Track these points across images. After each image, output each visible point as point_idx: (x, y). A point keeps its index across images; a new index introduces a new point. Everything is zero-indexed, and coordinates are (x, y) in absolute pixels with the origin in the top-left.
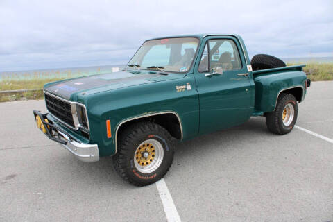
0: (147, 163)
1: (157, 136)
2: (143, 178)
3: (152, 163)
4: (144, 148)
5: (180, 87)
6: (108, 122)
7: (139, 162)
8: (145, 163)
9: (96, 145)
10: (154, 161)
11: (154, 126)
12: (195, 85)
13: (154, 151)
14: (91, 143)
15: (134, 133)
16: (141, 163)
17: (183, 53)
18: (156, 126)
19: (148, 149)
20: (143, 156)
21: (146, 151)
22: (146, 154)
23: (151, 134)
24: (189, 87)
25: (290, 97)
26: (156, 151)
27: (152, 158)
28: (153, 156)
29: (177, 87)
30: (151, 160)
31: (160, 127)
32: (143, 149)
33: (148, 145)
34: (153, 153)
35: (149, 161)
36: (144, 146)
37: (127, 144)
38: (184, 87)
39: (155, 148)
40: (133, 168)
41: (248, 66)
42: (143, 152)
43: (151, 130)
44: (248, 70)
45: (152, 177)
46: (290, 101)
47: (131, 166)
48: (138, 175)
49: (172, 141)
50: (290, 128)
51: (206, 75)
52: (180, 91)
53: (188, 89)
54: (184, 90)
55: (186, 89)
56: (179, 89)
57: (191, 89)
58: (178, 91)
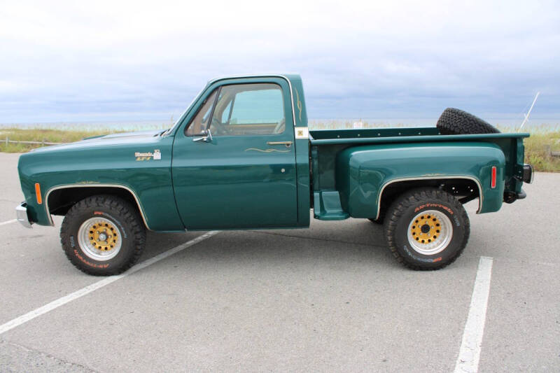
0: (106, 249)
1: (107, 215)
3: (113, 249)
6: (37, 186)
7: (94, 244)
8: (103, 247)
12: (171, 154)
13: (115, 235)
16: (98, 245)
23: (99, 211)
24: (157, 155)
27: (112, 243)
28: (114, 241)
29: (137, 154)
34: (114, 238)
35: (109, 247)
38: (150, 154)
40: (74, 248)
41: (297, 130)
42: (100, 233)
43: (98, 205)
44: (297, 137)
45: (101, 266)
46: (434, 205)
47: (73, 245)
48: (81, 258)
49: (133, 227)
50: (434, 261)
51: (195, 140)
52: (143, 159)
53: (155, 158)
54: (149, 159)
55: (152, 157)
56: (141, 157)
57: (160, 158)
58: (139, 159)
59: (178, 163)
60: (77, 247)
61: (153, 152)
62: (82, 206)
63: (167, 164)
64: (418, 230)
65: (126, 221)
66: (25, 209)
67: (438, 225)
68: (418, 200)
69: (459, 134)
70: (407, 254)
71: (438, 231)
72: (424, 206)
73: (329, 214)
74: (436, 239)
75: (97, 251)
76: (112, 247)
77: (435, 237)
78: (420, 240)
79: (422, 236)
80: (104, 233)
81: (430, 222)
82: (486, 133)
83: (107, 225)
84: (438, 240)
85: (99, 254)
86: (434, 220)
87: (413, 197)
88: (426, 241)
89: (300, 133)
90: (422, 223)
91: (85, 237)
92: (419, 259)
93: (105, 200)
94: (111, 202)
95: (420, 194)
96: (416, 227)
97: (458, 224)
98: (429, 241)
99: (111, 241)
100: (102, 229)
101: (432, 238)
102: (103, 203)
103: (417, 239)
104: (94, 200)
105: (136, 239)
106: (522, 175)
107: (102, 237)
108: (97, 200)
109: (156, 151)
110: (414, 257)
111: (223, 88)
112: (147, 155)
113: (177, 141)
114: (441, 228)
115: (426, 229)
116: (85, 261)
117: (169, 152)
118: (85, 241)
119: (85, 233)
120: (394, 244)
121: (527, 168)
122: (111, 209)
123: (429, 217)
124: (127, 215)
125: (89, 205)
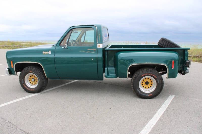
0: (34, 84)
5: (45, 52)
6: (12, 62)
16: (31, 83)
23: (31, 71)
24: (50, 53)
29: (44, 52)
38: (47, 52)
40: (23, 83)
41: (98, 45)
42: (32, 79)
43: (31, 69)
44: (98, 47)
45: (32, 90)
46: (149, 74)
47: (23, 82)
48: (25, 87)
49: (42, 77)
50: (149, 95)
51: (63, 48)
52: (45, 54)
53: (49, 54)
54: (47, 54)
57: (51, 54)
58: (44, 54)
59: (57, 55)
60: (24, 83)
61: (49, 52)
62: (26, 69)
63: (53, 56)
64: (144, 83)
65: (40, 75)
66: (8, 69)
67: (152, 82)
68: (143, 72)
69: (164, 47)
70: (138, 92)
71: (152, 84)
72: (145, 74)
73: (111, 76)
74: (151, 87)
75: (31, 85)
76: (36, 83)
77: (150, 86)
78: (145, 87)
79: (146, 86)
80: (33, 79)
81: (149, 81)
82: (174, 47)
83: (34, 76)
84: (151, 88)
85: (32, 86)
86: (150, 80)
87: (141, 71)
88: (147, 88)
89: (99, 46)
90: (145, 81)
91: (27, 80)
92: (143, 94)
93: (33, 67)
94: (35, 68)
95: (144, 70)
96: (143, 82)
97: (159, 82)
98: (148, 88)
99: (36, 81)
100: (33, 77)
101: (149, 87)
102: (32, 68)
103: (144, 87)
104: (29, 67)
105: (43, 81)
106: (186, 64)
107: (33, 80)
108: (31, 67)
109: (49, 51)
110: (141, 94)
111: (74, 29)
112: (46, 52)
113: (57, 48)
114: (153, 83)
115: (147, 83)
116: (27, 88)
117: (54, 52)
118: (27, 81)
119: (27, 78)
120: (134, 88)
121: (188, 61)
122: (35, 70)
123: (148, 79)
124: (40, 73)
125: (28, 69)
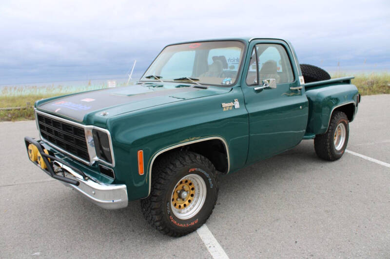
0: (185, 205)
1: (200, 170)
2: (181, 225)
3: (191, 205)
4: (182, 185)
5: (226, 105)
6: (140, 154)
7: (175, 205)
8: (182, 205)
9: (124, 186)
10: (193, 203)
11: (196, 156)
12: (244, 102)
13: (193, 189)
14: (115, 183)
15: (172, 167)
16: (178, 205)
17: (210, 61)
18: (198, 157)
19: (186, 187)
20: (180, 196)
21: (183, 190)
22: (184, 194)
23: (193, 167)
24: (237, 105)
25: (342, 116)
26: (196, 188)
27: (190, 198)
28: (192, 195)
29: (224, 105)
30: (190, 201)
31: (203, 157)
32: (180, 187)
33: (186, 181)
34: (192, 192)
35: (187, 203)
36: (181, 183)
37: (162, 181)
38: (231, 104)
39: (195, 185)
41: (300, 78)
42: (180, 191)
44: (300, 83)
45: (193, 224)
47: (169, 212)
50: (341, 153)
51: (256, 89)
53: (236, 107)
54: (231, 108)
55: (234, 106)
56: (226, 107)
57: (239, 107)
58: (224, 110)
60: (172, 213)
61: (234, 102)
72: (340, 121)
87: (335, 117)
89: (302, 80)
95: (338, 115)
102: (195, 158)
104: (187, 158)
108: (189, 156)
109: (235, 100)
111: (258, 46)
117: (242, 101)
125: (185, 163)
